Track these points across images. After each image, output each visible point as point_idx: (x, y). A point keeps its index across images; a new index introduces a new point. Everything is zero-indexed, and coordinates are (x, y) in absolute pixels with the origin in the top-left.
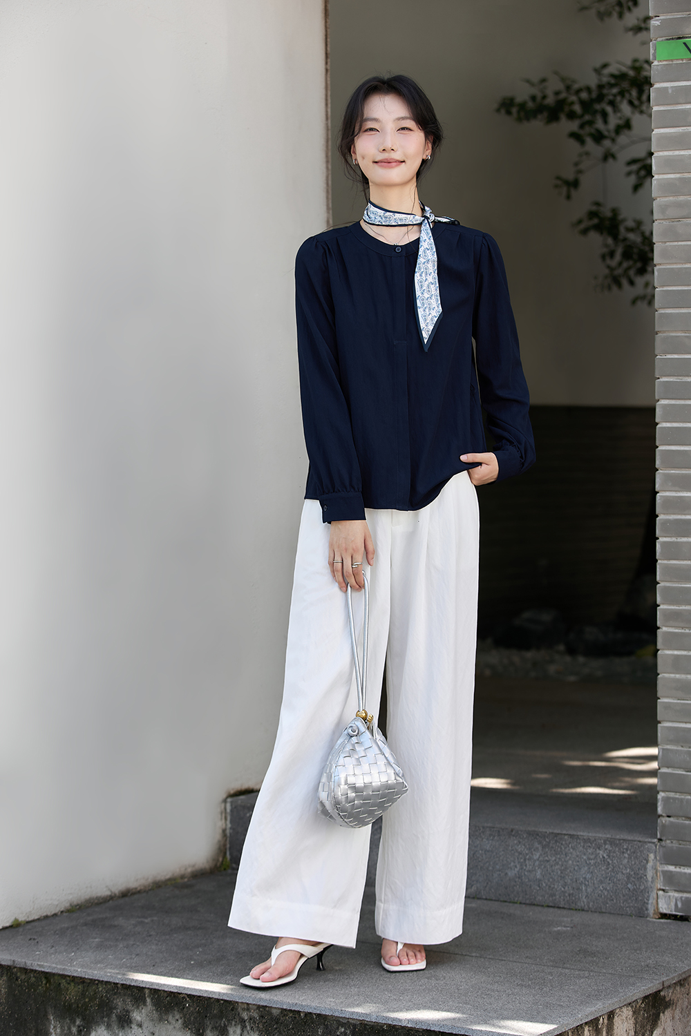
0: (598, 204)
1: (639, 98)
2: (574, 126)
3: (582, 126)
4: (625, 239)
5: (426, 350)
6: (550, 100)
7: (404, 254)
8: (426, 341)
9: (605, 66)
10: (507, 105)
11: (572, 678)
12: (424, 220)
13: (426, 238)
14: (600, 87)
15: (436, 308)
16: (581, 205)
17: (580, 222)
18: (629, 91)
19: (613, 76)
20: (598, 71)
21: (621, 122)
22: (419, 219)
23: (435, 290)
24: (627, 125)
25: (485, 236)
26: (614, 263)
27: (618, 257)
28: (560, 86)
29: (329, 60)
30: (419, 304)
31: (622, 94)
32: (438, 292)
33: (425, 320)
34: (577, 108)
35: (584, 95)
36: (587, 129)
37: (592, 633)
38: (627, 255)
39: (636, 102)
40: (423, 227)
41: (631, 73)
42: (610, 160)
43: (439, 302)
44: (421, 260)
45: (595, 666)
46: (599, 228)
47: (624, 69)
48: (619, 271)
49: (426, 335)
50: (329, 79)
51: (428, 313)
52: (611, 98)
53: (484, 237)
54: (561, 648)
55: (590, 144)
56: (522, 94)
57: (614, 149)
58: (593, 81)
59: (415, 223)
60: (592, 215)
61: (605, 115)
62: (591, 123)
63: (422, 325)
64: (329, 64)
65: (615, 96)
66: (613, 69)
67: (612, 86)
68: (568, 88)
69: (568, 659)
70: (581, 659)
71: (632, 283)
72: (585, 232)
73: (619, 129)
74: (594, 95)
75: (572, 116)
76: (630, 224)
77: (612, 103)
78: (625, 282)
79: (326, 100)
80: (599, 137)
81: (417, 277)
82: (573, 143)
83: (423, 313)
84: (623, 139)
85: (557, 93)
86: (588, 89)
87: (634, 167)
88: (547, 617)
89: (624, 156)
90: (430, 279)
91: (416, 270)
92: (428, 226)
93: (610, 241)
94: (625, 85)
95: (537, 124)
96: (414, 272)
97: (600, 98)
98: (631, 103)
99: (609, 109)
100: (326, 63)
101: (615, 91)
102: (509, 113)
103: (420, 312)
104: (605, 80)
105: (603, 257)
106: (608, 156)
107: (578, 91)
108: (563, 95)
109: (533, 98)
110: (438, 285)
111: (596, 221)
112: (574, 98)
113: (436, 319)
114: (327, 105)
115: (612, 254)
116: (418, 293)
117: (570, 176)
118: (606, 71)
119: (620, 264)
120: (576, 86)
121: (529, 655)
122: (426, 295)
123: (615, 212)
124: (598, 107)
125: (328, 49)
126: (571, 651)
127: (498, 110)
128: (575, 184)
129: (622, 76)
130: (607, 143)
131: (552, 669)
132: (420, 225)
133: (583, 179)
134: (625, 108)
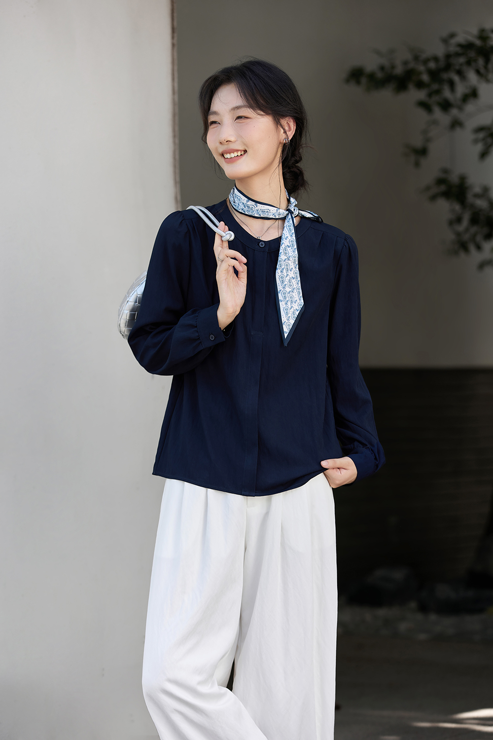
0: (445, 171)
1: (486, 67)
2: (421, 95)
3: (430, 95)
4: (472, 206)
5: (286, 344)
6: (399, 70)
7: (267, 250)
8: (286, 335)
9: (452, 35)
10: (356, 75)
11: (422, 637)
12: (288, 214)
13: (288, 235)
14: (448, 56)
15: (298, 301)
16: (430, 171)
17: (428, 188)
18: (475, 61)
19: (460, 45)
20: (445, 41)
21: (467, 91)
22: (283, 212)
23: (297, 284)
24: (473, 94)
25: (347, 238)
26: (461, 228)
27: (465, 222)
28: (408, 56)
29: (176, 35)
30: (280, 297)
31: (469, 63)
32: (300, 285)
33: (287, 313)
34: (425, 78)
35: (432, 65)
36: (436, 98)
37: (444, 591)
38: (474, 220)
39: (482, 71)
40: (286, 223)
41: (478, 43)
42: (458, 130)
43: (301, 295)
44: (282, 257)
45: (446, 624)
46: (447, 195)
47: (471, 39)
48: (466, 237)
49: (286, 330)
50: (175, 54)
51: (290, 307)
52: (457, 67)
53: (345, 240)
54: (413, 605)
55: (438, 113)
56: (371, 64)
57: (462, 116)
58: (440, 51)
59: (277, 217)
60: (440, 181)
61: (452, 84)
62: (438, 92)
63: (284, 319)
64: (176, 38)
65: (461, 65)
66: (461, 39)
67: (458, 55)
68: (416, 58)
69: (419, 617)
70: (433, 617)
71: (479, 248)
72: (433, 198)
73: (466, 98)
74: (442, 64)
75: (420, 85)
76: (477, 190)
77: (460, 73)
78: (472, 248)
79: (173, 75)
80: (446, 106)
81: (278, 273)
82: (421, 113)
83: (285, 306)
84: (470, 107)
85: (405, 63)
86: (436, 59)
87: (481, 135)
88: (399, 575)
89: (472, 123)
90: (291, 274)
91: (277, 267)
92: (291, 222)
93: (457, 207)
94: (472, 54)
95: (386, 94)
96: (275, 269)
97: (448, 67)
98: (478, 72)
99: (456, 78)
100: (173, 38)
101: (462, 60)
102: (358, 82)
103: (282, 305)
104: (453, 49)
105: (451, 223)
106: (456, 124)
107: (426, 62)
108: (412, 65)
109: (382, 68)
110: (299, 279)
111: (443, 188)
112: (422, 68)
113: (297, 313)
114: (173, 79)
115: (459, 220)
116: (280, 287)
117: (418, 143)
118: (454, 41)
119: (467, 230)
120: (424, 56)
121: (382, 612)
122: (288, 289)
123: (463, 179)
124: (445, 76)
125: (175, 24)
126: (423, 608)
127: (347, 81)
128: (422, 152)
129: (469, 46)
130: (454, 112)
131: (403, 627)
132: (284, 219)
133: (433, 148)
134: (472, 77)
